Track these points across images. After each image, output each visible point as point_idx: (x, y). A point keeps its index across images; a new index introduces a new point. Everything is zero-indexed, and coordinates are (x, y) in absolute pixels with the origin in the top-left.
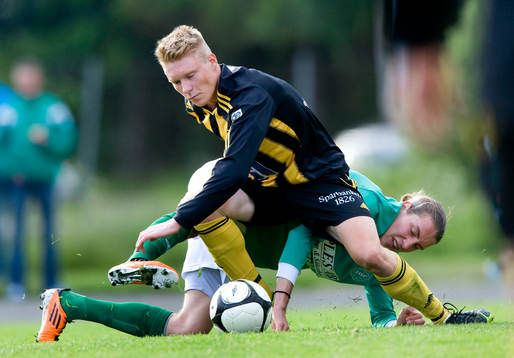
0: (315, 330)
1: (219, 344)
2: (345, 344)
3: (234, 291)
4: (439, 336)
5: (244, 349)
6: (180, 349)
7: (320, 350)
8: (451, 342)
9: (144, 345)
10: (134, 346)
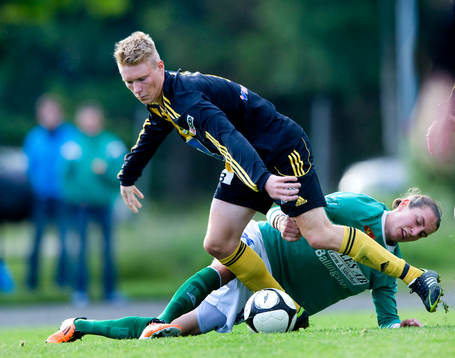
0: (331, 331)
1: (250, 342)
2: (356, 342)
3: (266, 298)
4: (434, 336)
5: (270, 346)
6: (218, 347)
7: (335, 347)
8: (445, 341)
9: (186, 343)
10: (179, 344)
